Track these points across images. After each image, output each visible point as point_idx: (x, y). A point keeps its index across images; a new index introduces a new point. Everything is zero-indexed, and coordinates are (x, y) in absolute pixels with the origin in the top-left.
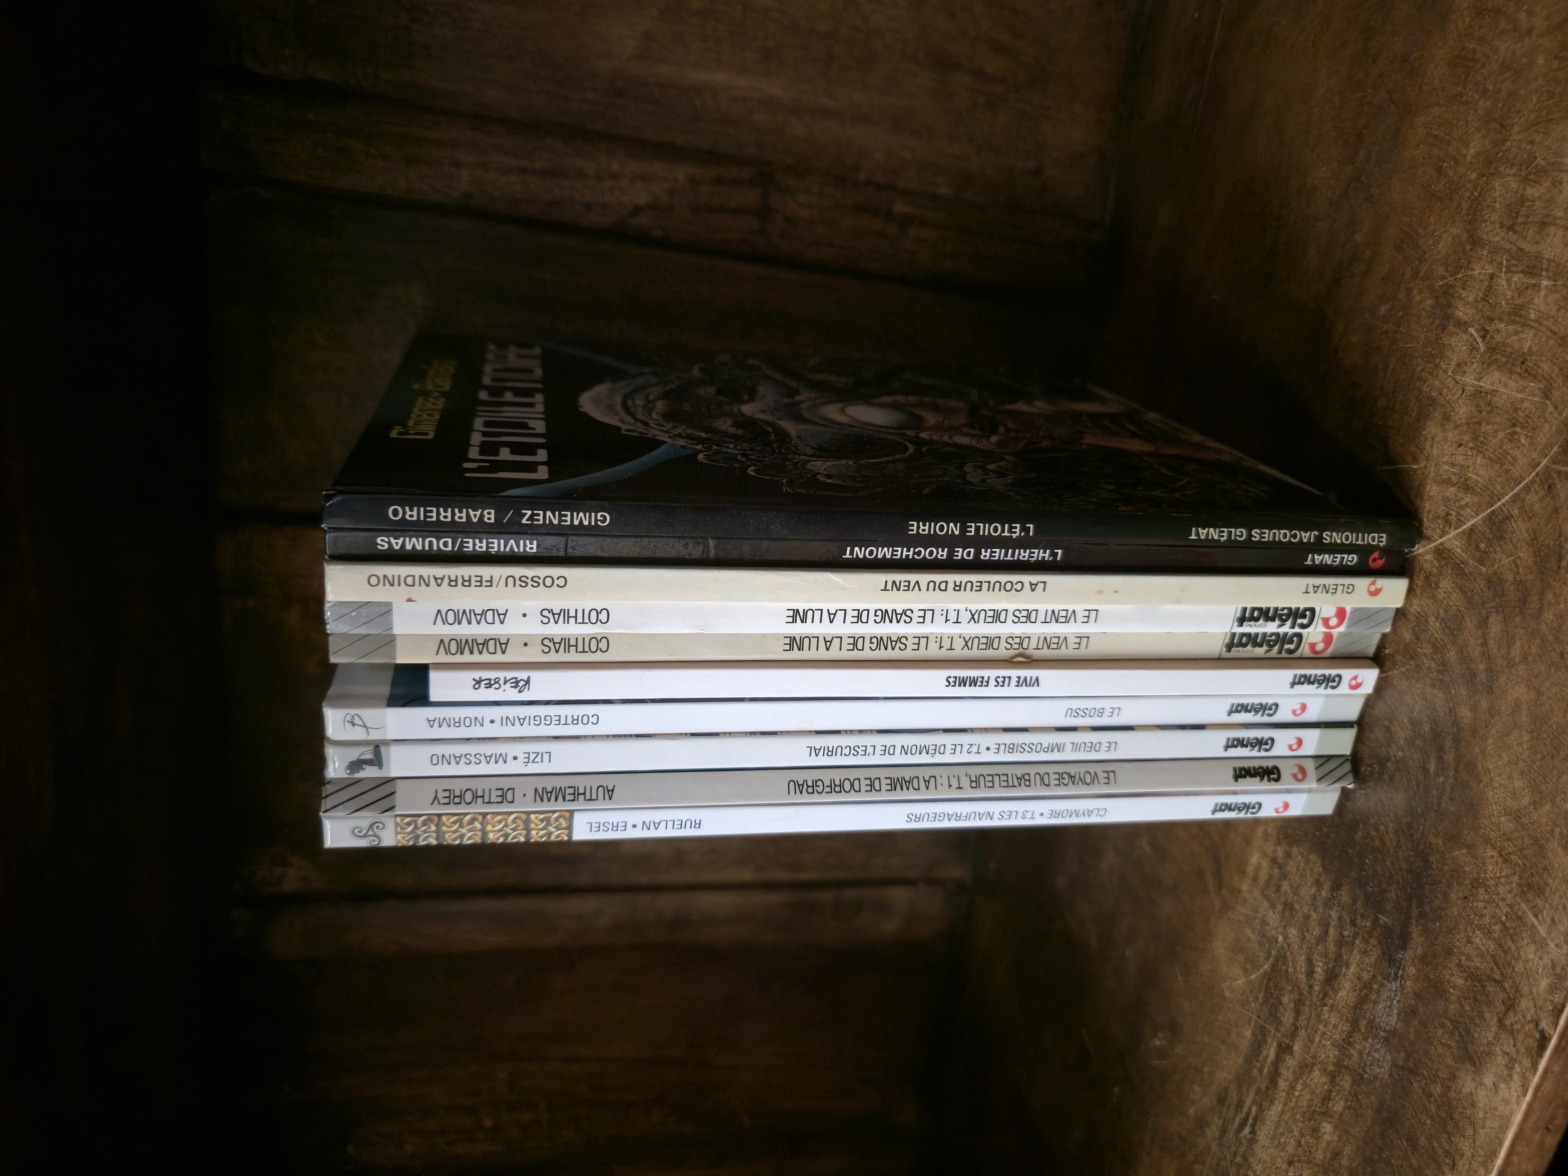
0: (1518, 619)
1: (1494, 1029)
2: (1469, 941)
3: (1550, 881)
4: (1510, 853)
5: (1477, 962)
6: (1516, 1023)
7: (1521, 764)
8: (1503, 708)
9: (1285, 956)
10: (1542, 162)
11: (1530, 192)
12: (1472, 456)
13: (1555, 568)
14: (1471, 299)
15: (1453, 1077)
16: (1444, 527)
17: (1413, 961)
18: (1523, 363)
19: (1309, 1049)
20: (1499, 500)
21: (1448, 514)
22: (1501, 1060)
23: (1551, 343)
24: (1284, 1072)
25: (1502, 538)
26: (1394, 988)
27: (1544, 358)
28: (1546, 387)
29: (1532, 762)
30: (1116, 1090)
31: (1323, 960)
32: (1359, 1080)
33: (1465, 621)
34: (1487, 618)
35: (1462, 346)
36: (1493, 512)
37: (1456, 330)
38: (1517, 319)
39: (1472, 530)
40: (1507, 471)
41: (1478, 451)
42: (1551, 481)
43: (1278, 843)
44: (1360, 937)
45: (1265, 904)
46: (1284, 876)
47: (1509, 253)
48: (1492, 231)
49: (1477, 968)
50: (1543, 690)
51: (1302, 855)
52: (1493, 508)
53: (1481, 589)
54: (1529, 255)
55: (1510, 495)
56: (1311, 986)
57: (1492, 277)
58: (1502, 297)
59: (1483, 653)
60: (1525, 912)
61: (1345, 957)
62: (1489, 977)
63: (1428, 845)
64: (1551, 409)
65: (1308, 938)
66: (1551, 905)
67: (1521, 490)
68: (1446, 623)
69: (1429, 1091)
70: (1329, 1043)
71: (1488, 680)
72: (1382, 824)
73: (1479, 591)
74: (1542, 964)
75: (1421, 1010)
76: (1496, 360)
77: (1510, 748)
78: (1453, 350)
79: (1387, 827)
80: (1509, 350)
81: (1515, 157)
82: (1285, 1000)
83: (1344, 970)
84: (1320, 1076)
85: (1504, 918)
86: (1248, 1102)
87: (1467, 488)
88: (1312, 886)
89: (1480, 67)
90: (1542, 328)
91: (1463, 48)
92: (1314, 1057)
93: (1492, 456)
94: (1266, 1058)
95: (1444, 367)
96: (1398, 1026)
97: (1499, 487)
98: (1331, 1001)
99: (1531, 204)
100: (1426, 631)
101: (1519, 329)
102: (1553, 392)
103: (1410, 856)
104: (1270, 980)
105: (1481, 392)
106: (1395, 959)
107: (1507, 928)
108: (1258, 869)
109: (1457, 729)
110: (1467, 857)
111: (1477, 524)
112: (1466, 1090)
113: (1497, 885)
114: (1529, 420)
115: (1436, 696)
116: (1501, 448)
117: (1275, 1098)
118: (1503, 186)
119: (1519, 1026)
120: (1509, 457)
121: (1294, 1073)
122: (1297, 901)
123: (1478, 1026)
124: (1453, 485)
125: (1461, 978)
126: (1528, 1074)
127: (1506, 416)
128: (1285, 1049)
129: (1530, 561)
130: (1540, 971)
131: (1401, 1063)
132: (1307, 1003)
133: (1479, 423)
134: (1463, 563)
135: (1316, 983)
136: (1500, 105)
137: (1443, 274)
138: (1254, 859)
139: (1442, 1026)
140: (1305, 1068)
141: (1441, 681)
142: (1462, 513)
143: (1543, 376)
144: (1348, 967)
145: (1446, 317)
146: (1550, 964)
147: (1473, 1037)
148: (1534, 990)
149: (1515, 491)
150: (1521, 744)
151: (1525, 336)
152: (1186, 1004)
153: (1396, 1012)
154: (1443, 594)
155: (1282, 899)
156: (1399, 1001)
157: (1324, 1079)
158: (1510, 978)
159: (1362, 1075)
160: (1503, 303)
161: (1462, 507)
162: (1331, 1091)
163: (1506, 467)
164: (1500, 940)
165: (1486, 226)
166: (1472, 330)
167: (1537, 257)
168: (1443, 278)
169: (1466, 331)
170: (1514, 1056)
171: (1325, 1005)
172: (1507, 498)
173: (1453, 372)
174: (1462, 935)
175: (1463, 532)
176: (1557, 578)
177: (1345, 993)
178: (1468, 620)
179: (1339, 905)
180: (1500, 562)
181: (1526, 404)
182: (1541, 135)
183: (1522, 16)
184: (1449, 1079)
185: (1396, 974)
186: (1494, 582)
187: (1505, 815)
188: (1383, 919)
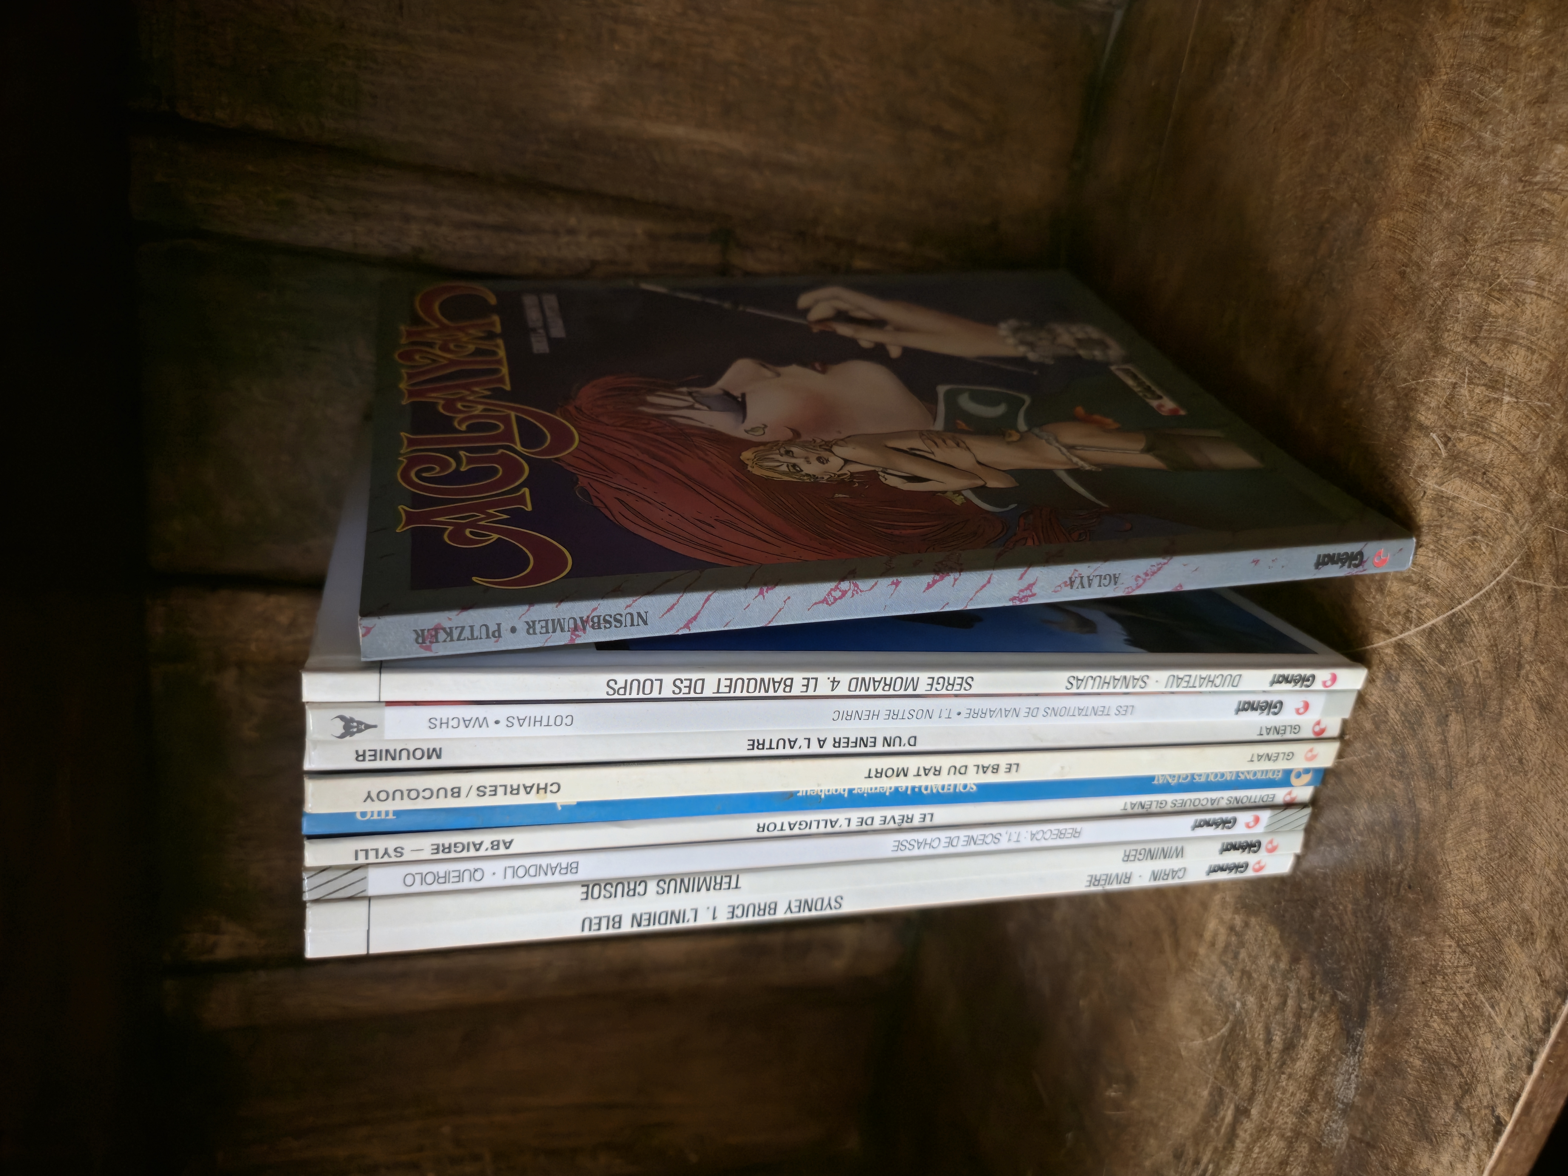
0: (1477, 721)
1: (1451, 1111)
2: (1427, 1025)
3: (1507, 975)
4: (1468, 944)
5: (1435, 1045)
6: (1473, 1107)
7: (1479, 859)
8: (1462, 805)
9: (1243, 1022)
10: (1505, 281)
11: (1493, 307)
12: (1433, 557)
13: (1515, 676)
14: (1433, 405)
15: (1410, 1153)
16: (1405, 624)
17: (1371, 1039)
18: (1484, 473)
19: (1267, 1114)
20: (1460, 603)
21: (1408, 611)
22: (1458, 1141)
23: (1513, 458)
24: (1241, 1133)
25: (1462, 641)
26: (1352, 1063)
27: (1505, 472)
28: (1507, 500)
29: (1490, 859)
30: (1070, 1135)
31: (1282, 1029)
32: (1316, 1148)
33: (1425, 717)
34: (1447, 716)
35: (1424, 450)
36: (1454, 615)
37: (1418, 433)
38: (1479, 430)
39: (1432, 629)
40: (1468, 577)
41: (1439, 554)
42: (1510, 592)
43: (1236, 911)
44: (1318, 1010)
45: (1223, 969)
46: (1242, 944)
47: (1472, 364)
48: (1454, 341)
49: (1435, 1051)
50: (1500, 791)
51: (1260, 925)
52: (1453, 611)
53: (1441, 688)
54: (1492, 369)
55: (1471, 600)
56: (1268, 1054)
57: (1454, 386)
58: (1464, 407)
59: (1443, 750)
60: (1482, 1002)
61: (1303, 1029)
62: (1446, 1061)
63: (1387, 929)
64: (1511, 521)
65: (1266, 1007)
66: (1507, 998)
67: (1481, 596)
68: (1405, 717)
69: (1387, 1165)
70: (1286, 1110)
71: (1447, 776)
72: (1341, 903)
73: (1439, 690)
74: (1498, 1054)
75: (1379, 1087)
76: (1458, 467)
77: (1469, 844)
78: (1415, 453)
79: (1345, 907)
80: (1471, 459)
81: (1479, 273)
82: (1243, 1064)
83: (1302, 1041)
84: (1278, 1141)
85: (1461, 1006)
86: (1205, 1160)
87: (1427, 587)
88: (1269, 957)
89: (1444, 179)
90: (1503, 442)
91: (1427, 158)
92: (1272, 1122)
93: (1453, 560)
94: (1223, 1119)
95: (1405, 468)
96: (1356, 1100)
97: (1460, 592)
98: (1289, 1070)
99: (1494, 320)
100: (1385, 722)
101: (1481, 440)
102: (1515, 506)
103: (1368, 938)
104: (1227, 1044)
105: (1443, 497)
106: (1353, 1035)
107: (1464, 1016)
108: (1215, 935)
109: (1416, 820)
110: (1425, 944)
111: (1437, 625)
112: (1423, 1167)
113: (1454, 973)
114: (1490, 530)
115: (1395, 786)
116: (1462, 554)
117: (1232, 1159)
118: (1466, 298)
119: (1475, 1110)
120: (1469, 563)
121: (1251, 1135)
122: (1255, 971)
123: (1435, 1107)
124: (1414, 584)
125: (1419, 1059)
126: (1483, 1157)
127: (1467, 523)
128: (1242, 1112)
129: (1490, 667)
130: (1496, 1060)
131: (1358, 1135)
132: (1265, 1069)
133: (1441, 527)
134: (1423, 660)
135: (1274, 1051)
136: (1464, 219)
137: (1405, 376)
138: (1212, 925)
139: (1400, 1103)
140: (1263, 1131)
141: (1401, 772)
142: (1423, 612)
143: (1504, 488)
144: (1306, 1038)
145: (1407, 419)
146: (1506, 1054)
147: (1431, 1117)
148: (1491, 1078)
149: (1475, 597)
150: (1480, 841)
151: (1487, 448)
152: (1142, 1059)
153: (1354, 1086)
154: (1403, 689)
155: (1240, 966)
156: (1357, 1076)
157: (1282, 1144)
158: (1467, 1063)
159: (1320, 1144)
160: (1465, 413)
161: (1422, 606)
162: (1288, 1156)
163: (1466, 572)
164: (1458, 1027)
165: (1449, 336)
166: (1434, 436)
167: (1499, 372)
168: (1406, 380)
169: (1427, 436)
170: (1471, 1137)
171: (1283, 1073)
172: (1467, 603)
173: (1414, 474)
174: (1421, 1018)
175: (1424, 630)
176: (1516, 686)
177: (1303, 1064)
178: (1428, 716)
179: (1297, 977)
180: (1460, 663)
181: (1487, 514)
182: (1505, 254)
183: (1487, 135)
184: (1406, 1155)
185: (1354, 1050)
186: (1454, 682)
187: (1463, 908)
188: (1342, 996)
